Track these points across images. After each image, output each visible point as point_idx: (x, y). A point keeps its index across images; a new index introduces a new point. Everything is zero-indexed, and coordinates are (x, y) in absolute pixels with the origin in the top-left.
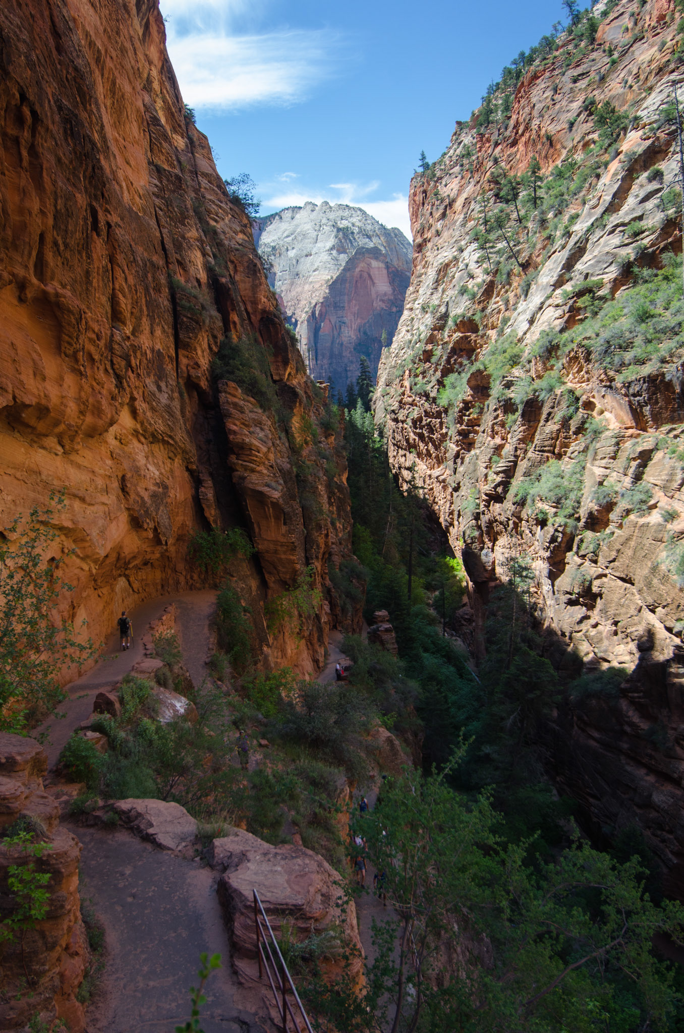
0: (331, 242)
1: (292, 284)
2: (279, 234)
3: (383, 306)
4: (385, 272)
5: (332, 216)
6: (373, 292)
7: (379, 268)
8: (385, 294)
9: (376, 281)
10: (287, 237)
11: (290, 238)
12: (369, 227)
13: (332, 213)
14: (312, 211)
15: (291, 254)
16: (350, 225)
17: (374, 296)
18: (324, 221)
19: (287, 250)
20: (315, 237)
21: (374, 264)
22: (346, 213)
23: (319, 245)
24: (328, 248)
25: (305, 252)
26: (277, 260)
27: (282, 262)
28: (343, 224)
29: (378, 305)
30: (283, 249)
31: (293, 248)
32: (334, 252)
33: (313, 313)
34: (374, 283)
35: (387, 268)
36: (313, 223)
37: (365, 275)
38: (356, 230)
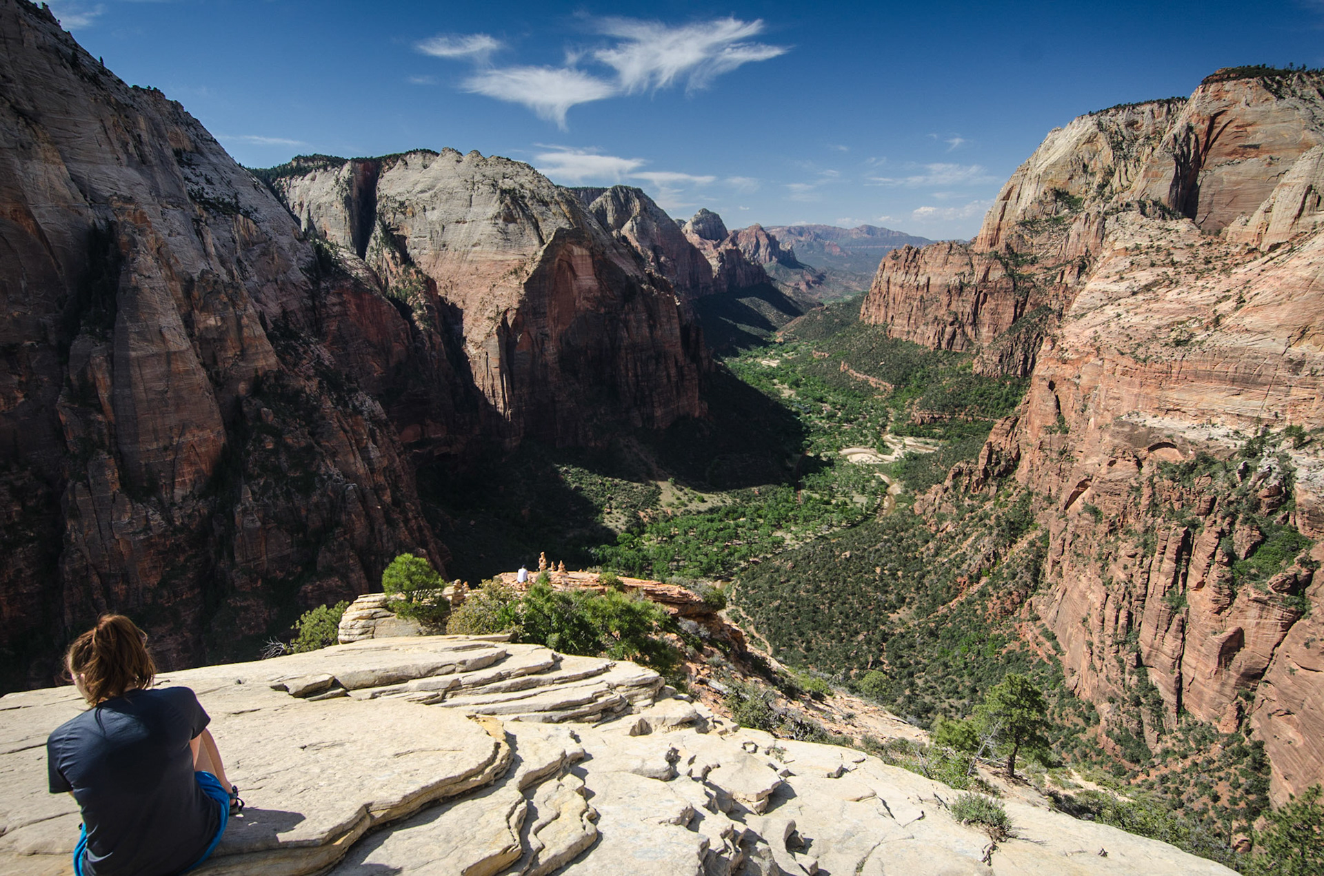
0: (494, 208)
1: (437, 257)
2: (408, 186)
3: (588, 305)
4: (589, 261)
5: (489, 171)
6: (574, 287)
7: (582, 256)
8: (590, 290)
9: (579, 273)
10: (422, 192)
11: (427, 195)
12: (545, 192)
13: (489, 168)
14: (458, 162)
15: (433, 216)
16: (518, 187)
17: (575, 292)
18: (478, 178)
19: (425, 210)
20: (466, 196)
21: (577, 251)
22: (509, 170)
23: (474, 209)
24: (490, 215)
25: (455, 218)
26: (410, 221)
27: (416, 225)
28: (507, 184)
29: (582, 304)
30: (417, 209)
31: (433, 209)
32: (500, 221)
33: (504, 321)
34: (575, 276)
35: (592, 255)
36: (463, 178)
37: (565, 265)
38: (528, 194)
